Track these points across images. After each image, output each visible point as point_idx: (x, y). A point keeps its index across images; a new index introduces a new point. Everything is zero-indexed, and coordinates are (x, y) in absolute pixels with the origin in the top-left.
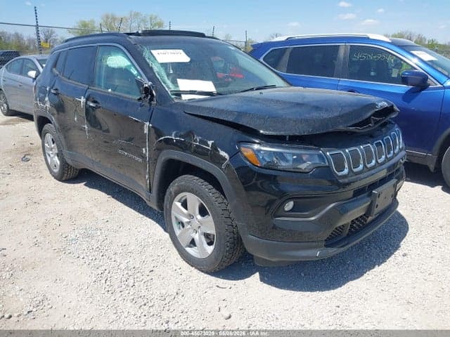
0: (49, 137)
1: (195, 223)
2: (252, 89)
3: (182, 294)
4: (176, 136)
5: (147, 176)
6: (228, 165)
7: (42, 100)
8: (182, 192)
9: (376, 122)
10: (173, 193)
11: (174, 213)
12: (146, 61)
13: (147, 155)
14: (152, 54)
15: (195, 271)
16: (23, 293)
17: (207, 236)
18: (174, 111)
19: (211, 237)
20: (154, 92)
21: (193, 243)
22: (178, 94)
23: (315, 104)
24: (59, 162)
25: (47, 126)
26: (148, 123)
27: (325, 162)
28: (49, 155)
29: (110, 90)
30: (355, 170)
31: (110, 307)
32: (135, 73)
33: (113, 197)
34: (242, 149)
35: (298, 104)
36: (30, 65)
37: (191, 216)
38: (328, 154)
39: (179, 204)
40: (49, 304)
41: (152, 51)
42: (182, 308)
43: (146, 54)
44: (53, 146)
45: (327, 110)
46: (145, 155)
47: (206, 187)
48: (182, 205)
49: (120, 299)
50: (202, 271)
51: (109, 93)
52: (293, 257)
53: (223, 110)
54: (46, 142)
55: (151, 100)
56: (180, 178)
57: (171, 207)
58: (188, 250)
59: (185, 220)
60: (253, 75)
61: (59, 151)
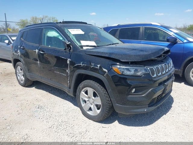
0: (19, 68)
1: (91, 100)
2: (110, 45)
3: (88, 131)
4: (82, 64)
5: (68, 82)
6: (107, 75)
7: (16, 52)
8: (85, 87)
9: (164, 56)
10: (81, 88)
11: (81, 97)
12: (66, 34)
13: (69, 73)
14: (68, 31)
15: (91, 122)
16: (17, 135)
17: (97, 106)
18: (81, 54)
19: (99, 106)
20: (71, 46)
21: (90, 109)
22: (82, 47)
23: (141, 49)
24: (24, 79)
25: (18, 63)
26: (69, 59)
27: (147, 72)
28: (19, 76)
29: (50, 46)
30: (158, 75)
31: (58, 138)
32: (61, 38)
33: (49, 93)
34: (113, 68)
35: (133, 49)
36: (5, 38)
37: (89, 98)
38: (148, 68)
39: (84, 93)
40: (30, 139)
41: (68, 30)
42: (89, 137)
43: (66, 31)
44: (21, 71)
45: (146, 51)
46: (68, 72)
47: (97, 85)
48: (85, 93)
49: (62, 135)
50: (95, 121)
51: (49, 47)
52: (135, 112)
53: (103, 52)
54: (17, 70)
55: (70, 49)
56: (84, 81)
57: (80, 94)
58: (88, 112)
59: (86, 99)
60: (107, 39)
61: (24, 73)
